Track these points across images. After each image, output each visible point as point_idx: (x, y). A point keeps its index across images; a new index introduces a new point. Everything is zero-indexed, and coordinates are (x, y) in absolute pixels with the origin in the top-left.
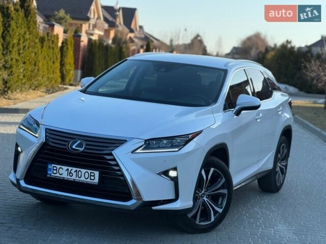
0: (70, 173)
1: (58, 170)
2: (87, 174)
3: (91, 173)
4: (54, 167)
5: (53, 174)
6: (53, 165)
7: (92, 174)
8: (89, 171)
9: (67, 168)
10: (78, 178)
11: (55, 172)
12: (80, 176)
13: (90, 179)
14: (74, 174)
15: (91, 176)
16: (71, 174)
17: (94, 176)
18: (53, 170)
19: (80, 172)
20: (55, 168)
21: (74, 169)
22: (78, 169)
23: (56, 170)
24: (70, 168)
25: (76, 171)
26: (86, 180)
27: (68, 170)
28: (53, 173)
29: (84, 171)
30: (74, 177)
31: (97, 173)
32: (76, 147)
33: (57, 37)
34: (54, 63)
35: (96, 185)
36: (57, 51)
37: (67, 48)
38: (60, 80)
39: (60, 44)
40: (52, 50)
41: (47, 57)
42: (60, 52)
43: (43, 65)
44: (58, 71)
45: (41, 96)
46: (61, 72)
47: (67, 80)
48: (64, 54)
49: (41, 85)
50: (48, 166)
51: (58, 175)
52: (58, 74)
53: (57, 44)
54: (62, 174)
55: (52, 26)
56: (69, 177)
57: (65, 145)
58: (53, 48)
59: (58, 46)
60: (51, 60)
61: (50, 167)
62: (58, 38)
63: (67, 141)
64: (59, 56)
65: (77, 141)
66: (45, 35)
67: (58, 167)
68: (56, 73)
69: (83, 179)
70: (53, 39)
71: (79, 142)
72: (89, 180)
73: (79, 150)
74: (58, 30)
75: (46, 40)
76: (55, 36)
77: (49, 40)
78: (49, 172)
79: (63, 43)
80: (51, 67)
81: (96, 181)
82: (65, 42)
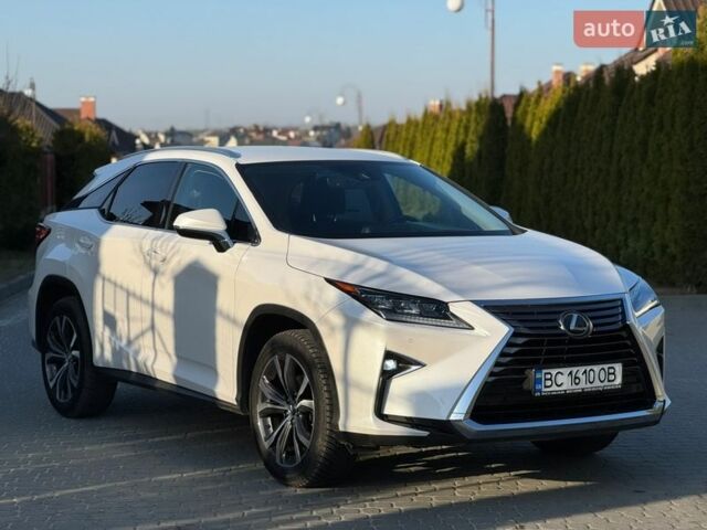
0: (576, 378)
1: (553, 379)
2: (602, 373)
3: (609, 368)
4: (545, 374)
5: (545, 390)
6: (544, 371)
7: (612, 371)
8: (606, 366)
9: (569, 370)
10: (589, 385)
11: (549, 383)
12: (592, 380)
14: (583, 378)
15: (609, 374)
16: (577, 381)
17: (614, 373)
18: (546, 379)
19: (591, 372)
21: (582, 369)
22: (588, 368)
23: (550, 379)
24: (574, 369)
25: (585, 372)
26: (602, 385)
27: (571, 373)
28: (546, 387)
29: (597, 368)
30: (583, 385)
31: (618, 367)
32: (575, 326)
35: (619, 389)
51: (554, 388)
54: (561, 384)
56: (574, 387)
61: (539, 376)
67: (554, 372)
69: (597, 383)
72: (606, 383)
73: (583, 331)
78: (538, 387)
81: (619, 380)
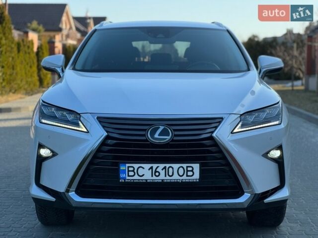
0: (156, 172)
1: (136, 171)
2: (181, 170)
3: (187, 167)
4: (128, 167)
5: (128, 178)
6: (128, 165)
7: (190, 169)
8: (185, 166)
9: (150, 165)
10: (168, 177)
11: (131, 173)
12: (171, 174)
13: (187, 176)
14: (163, 173)
15: (187, 171)
16: (157, 174)
17: (192, 171)
18: (129, 171)
19: (171, 169)
20: (131, 169)
21: (162, 166)
22: (168, 165)
23: (133, 171)
24: (155, 166)
25: (165, 168)
26: (181, 178)
27: (152, 168)
28: (129, 176)
29: (176, 166)
30: (162, 177)
31: (196, 167)
32: (159, 135)
33: (32, 42)
34: (31, 67)
35: (196, 182)
36: (33, 56)
37: (43, 53)
38: (38, 83)
39: (35, 49)
40: (28, 55)
41: (24, 62)
42: (36, 57)
43: (20, 70)
44: (35, 75)
45: (21, 98)
46: (39, 76)
47: (45, 83)
48: (40, 59)
49: (20, 88)
50: (119, 168)
51: (136, 177)
52: (36, 78)
53: (32, 49)
54: (143, 175)
55: (26, 33)
56: (154, 178)
57: (144, 135)
58: (29, 53)
59: (33, 51)
60: (27, 64)
61: (122, 168)
62: (33, 44)
63: (145, 130)
64: (35, 61)
65: (159, 128)
66: (21, 40)
67: (136, 166)
68: (34, 77)
69: (176, 177)
70: (28, 44)
71: (162, 128)
72: (185, 177)
73: (166, 139)
74: (33, 36)
75: (22, 46)
76: (29, 42)
77: (24, 46)
78: (122, 176)
79: (38, 48)
80: (29, 71)
81: (197, 176)
82: (40, 48)
